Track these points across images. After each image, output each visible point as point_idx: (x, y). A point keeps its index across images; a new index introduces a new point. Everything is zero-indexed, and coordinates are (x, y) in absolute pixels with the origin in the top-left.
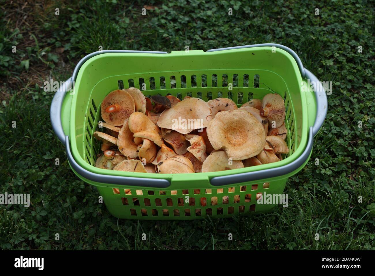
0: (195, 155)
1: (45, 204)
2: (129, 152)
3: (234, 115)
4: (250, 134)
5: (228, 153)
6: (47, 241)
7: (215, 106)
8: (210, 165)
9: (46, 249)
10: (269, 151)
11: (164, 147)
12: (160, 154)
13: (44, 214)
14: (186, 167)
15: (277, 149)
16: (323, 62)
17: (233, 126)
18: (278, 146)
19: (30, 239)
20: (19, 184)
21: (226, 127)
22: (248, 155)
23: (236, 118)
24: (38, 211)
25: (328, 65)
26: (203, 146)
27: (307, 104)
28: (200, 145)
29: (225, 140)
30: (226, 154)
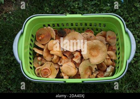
0: (76, 62)
1: (14, 72)
2: (48, 58)
3: (94, 43)
4: (100, 51)
5: (91, 61)
6: (15, 89)
7: (86, 37)
8: (82, 66)
9: (15, 92)
10: (108, 59)
11: (63, 57)
12: (61, 60)
13: (13, 77)
14: (72, 68)
15: (112, 58)
16: (135, 4)
17: (93, 47)
18: (112, 56)
19: (8, 88)
20: (2, 63)
21: (90, 48)
22: (99, 62)
23: (95, 44)
24: (11, 75)
25: (137, 6)
26: (80, 57)
27: (127, 47)
28: (78, 57)
29: (89, 55)
30: (90, 61)
